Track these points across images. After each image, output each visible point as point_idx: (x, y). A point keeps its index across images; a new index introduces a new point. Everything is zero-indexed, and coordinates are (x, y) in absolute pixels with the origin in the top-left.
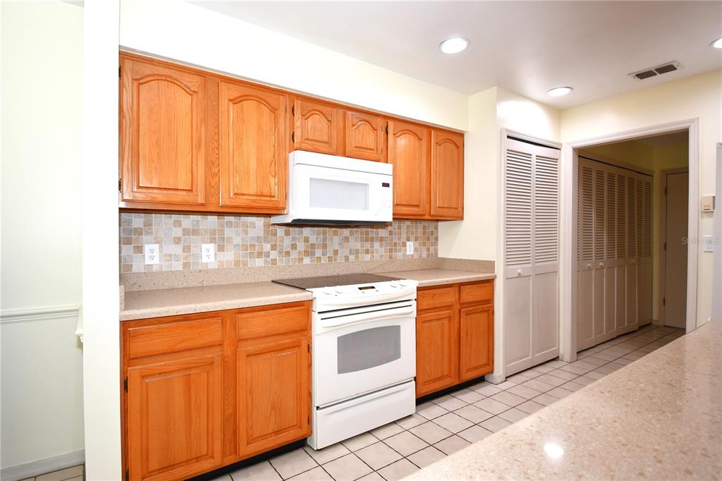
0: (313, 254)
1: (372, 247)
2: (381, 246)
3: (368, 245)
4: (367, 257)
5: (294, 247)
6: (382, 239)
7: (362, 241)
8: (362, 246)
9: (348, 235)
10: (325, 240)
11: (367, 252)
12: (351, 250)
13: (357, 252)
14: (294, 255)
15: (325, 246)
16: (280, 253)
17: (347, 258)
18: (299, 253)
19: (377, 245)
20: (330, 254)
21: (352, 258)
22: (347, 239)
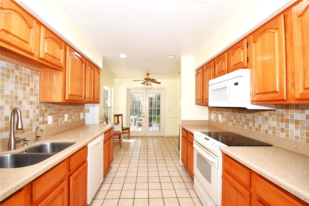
0: (248, 124)
1: (287, 127)
2: (297, 128)
3: (283, 125)
4: (283, 135)
5: (241, 119)
6: (297, 122)
7: (278, 121)
8: (278, 125)
9: (268, 116)
10: (254, 117)
11: (282, 130)
12: (269, 127)
13: (274, 128)
14: (241, 123)
15: (254, 121)
16: (236, 121)
17: (267, 132)
18: (243, 122)
19: (292, 126)
20: (257, 126)
21: (270, 132)
22: (267, 119)
